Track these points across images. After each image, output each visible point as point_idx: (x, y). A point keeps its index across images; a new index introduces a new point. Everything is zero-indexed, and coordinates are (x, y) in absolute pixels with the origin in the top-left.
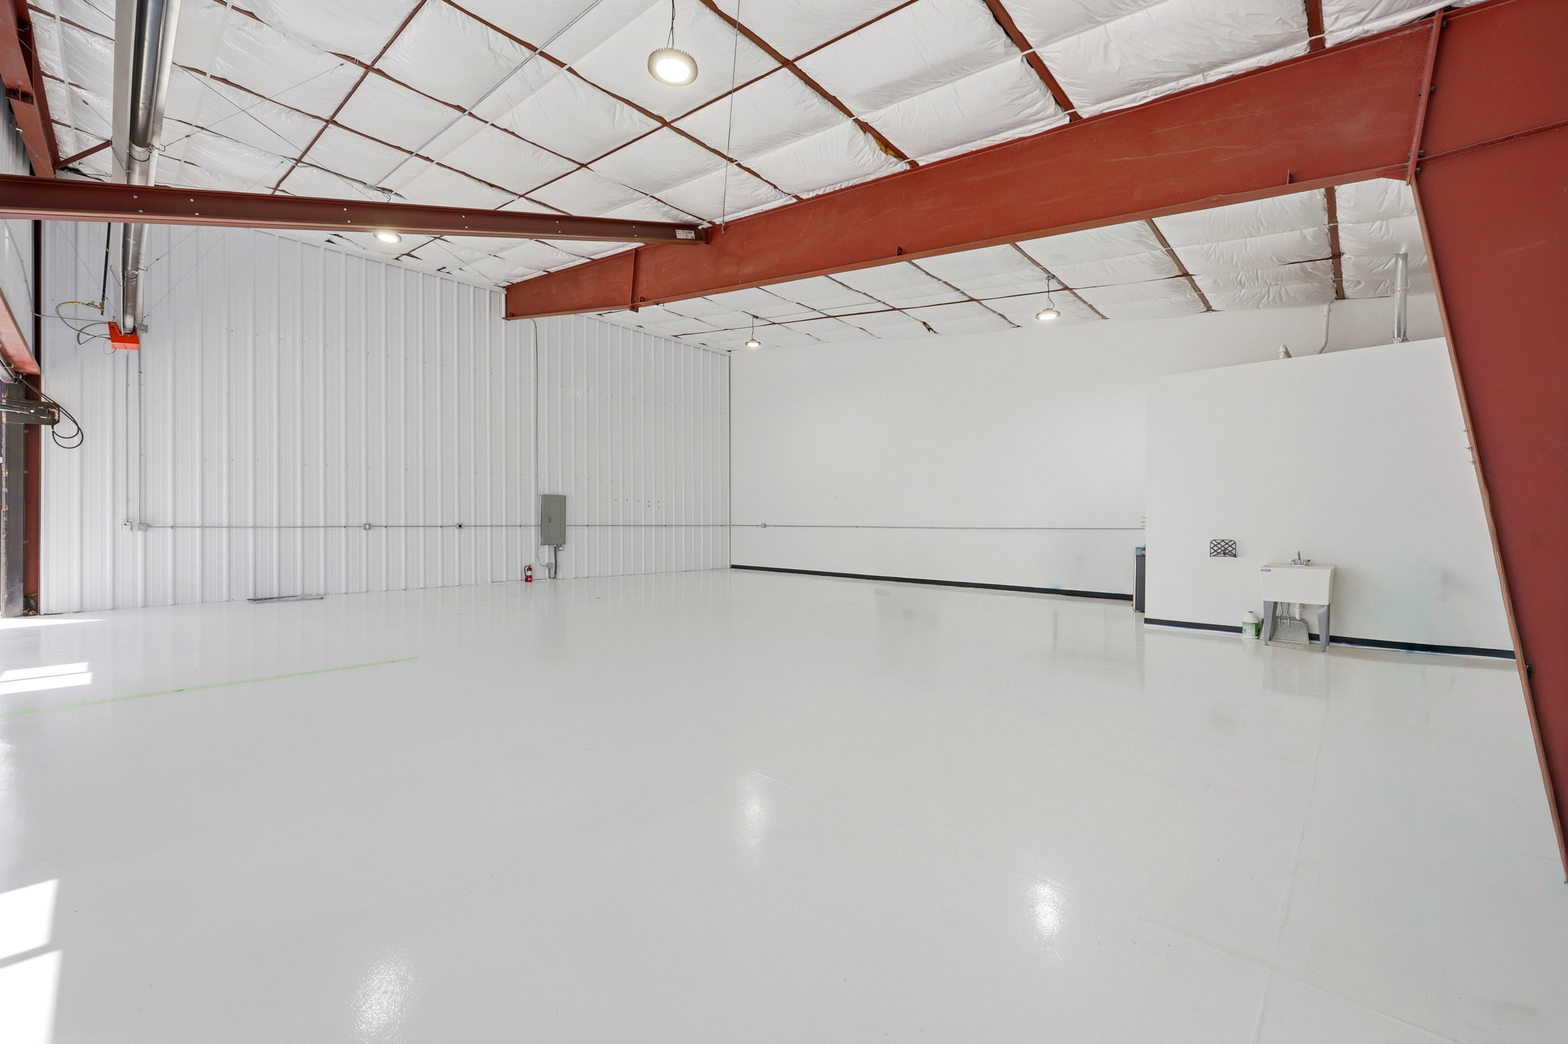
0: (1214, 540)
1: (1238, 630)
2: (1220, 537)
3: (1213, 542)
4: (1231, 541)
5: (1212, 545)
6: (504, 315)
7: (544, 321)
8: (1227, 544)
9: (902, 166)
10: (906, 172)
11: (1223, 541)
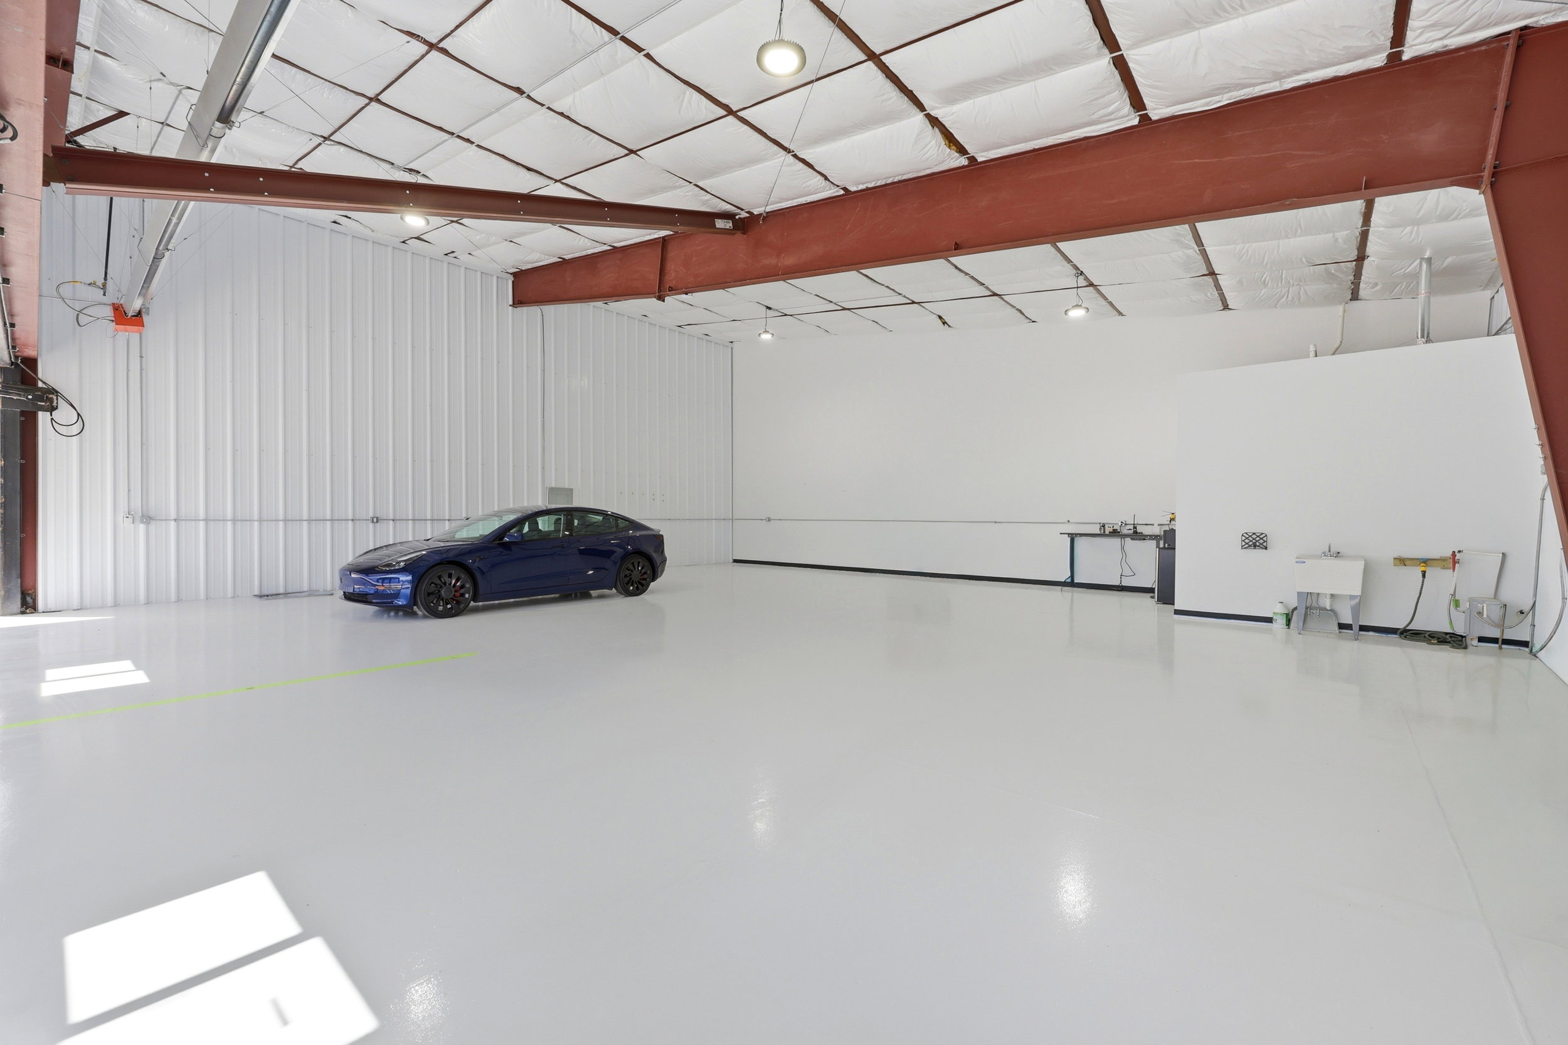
0: (1246, 533)
1: (1269, 620)
2: (1251, 530)
3: (1245, 535)
4: (1262, 534)
5: (1244, 538)
6: (511, 302)
7: (550, 310)
8: (1258, 536)
9: (963, 161)
10: (964, 167)
11: (1254, 534)
